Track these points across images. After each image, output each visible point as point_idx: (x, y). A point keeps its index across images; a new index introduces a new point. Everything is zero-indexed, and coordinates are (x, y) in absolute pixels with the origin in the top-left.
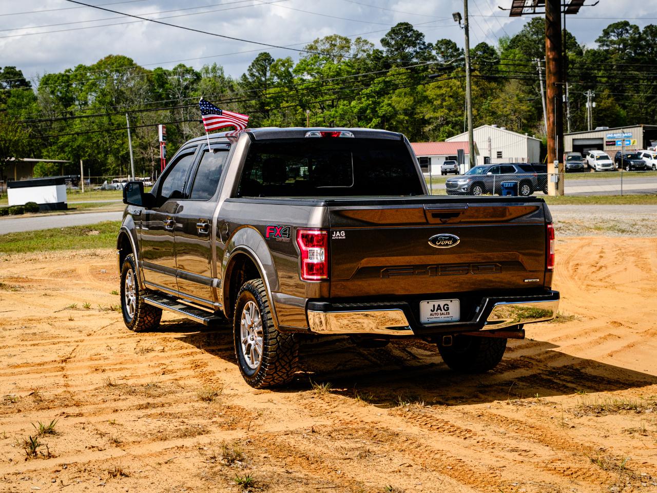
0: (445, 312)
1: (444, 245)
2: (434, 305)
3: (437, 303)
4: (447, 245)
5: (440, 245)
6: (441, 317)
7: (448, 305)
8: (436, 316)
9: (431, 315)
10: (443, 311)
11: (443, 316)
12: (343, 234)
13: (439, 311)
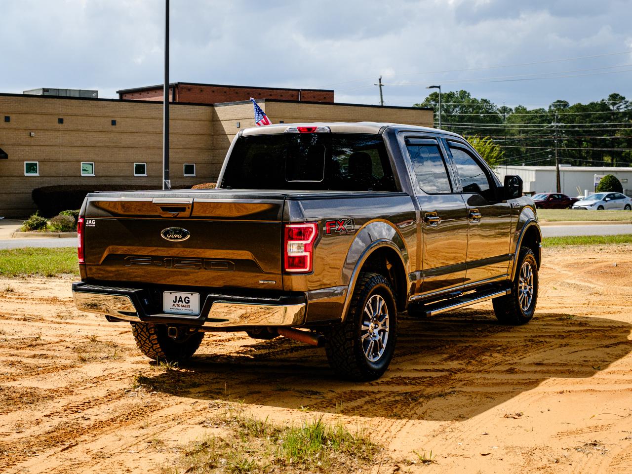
0: (186, 304)
1: (174, 239)
2: (176, 297)
3: (178, 294)
4: (177, 238)
5: (171, 238)
6: (182, 309)
7: (189, 298)
8: (178, 308)
9: (173, 305)
10: (184, 304)
11: (184, 308)
12: (94, 222)
13: (180, 303)
